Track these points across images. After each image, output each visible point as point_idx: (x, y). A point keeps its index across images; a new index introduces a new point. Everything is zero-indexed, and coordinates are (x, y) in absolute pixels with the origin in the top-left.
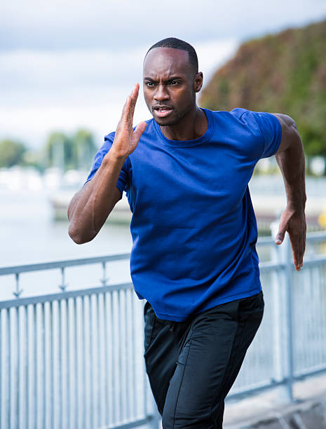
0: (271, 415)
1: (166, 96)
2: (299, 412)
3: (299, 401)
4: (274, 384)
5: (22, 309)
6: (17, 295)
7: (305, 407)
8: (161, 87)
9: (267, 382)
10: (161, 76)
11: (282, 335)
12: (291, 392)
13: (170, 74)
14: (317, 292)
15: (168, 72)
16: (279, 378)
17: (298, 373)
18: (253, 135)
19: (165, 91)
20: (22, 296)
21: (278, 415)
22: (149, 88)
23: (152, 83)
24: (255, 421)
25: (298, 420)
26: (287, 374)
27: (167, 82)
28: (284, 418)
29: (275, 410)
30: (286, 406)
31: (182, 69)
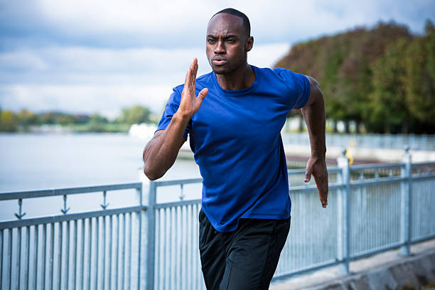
0: (336, 282)
1: (223, 51)
2: (354, 281)
3: (353, 274)
4: (337, 262)
5: (184, 207)
6: (181, 198)
7: (357, 277)
8: (220, 43)
9: (333, 261)
10: (221, 34)
11: (343, 231)
12: (348, 267)
13: (228, 32)
14: (365, 203)
15: (226, 31)
16: (340, 258)
17: (352, 255)
18: (288, 88)
19: (223, 46)
20: (185, 199)
21: (340, 282)
22: (211, 44)
23: (212, 39)
24: (327, 285)
25: (353, 285)
26: (345, 256)
27: (225, 39)
28: (345, 284)
29: (338, 279)
30: (345, 277)
31: (237, 30)
